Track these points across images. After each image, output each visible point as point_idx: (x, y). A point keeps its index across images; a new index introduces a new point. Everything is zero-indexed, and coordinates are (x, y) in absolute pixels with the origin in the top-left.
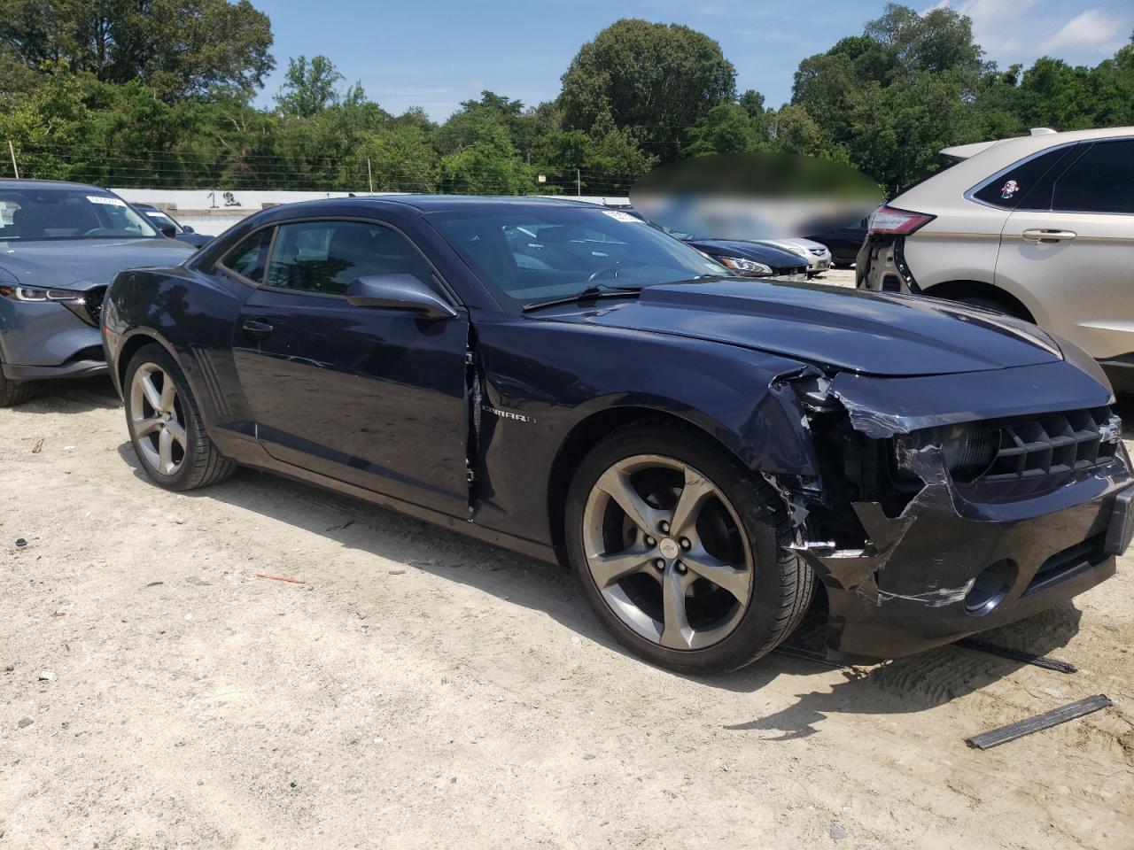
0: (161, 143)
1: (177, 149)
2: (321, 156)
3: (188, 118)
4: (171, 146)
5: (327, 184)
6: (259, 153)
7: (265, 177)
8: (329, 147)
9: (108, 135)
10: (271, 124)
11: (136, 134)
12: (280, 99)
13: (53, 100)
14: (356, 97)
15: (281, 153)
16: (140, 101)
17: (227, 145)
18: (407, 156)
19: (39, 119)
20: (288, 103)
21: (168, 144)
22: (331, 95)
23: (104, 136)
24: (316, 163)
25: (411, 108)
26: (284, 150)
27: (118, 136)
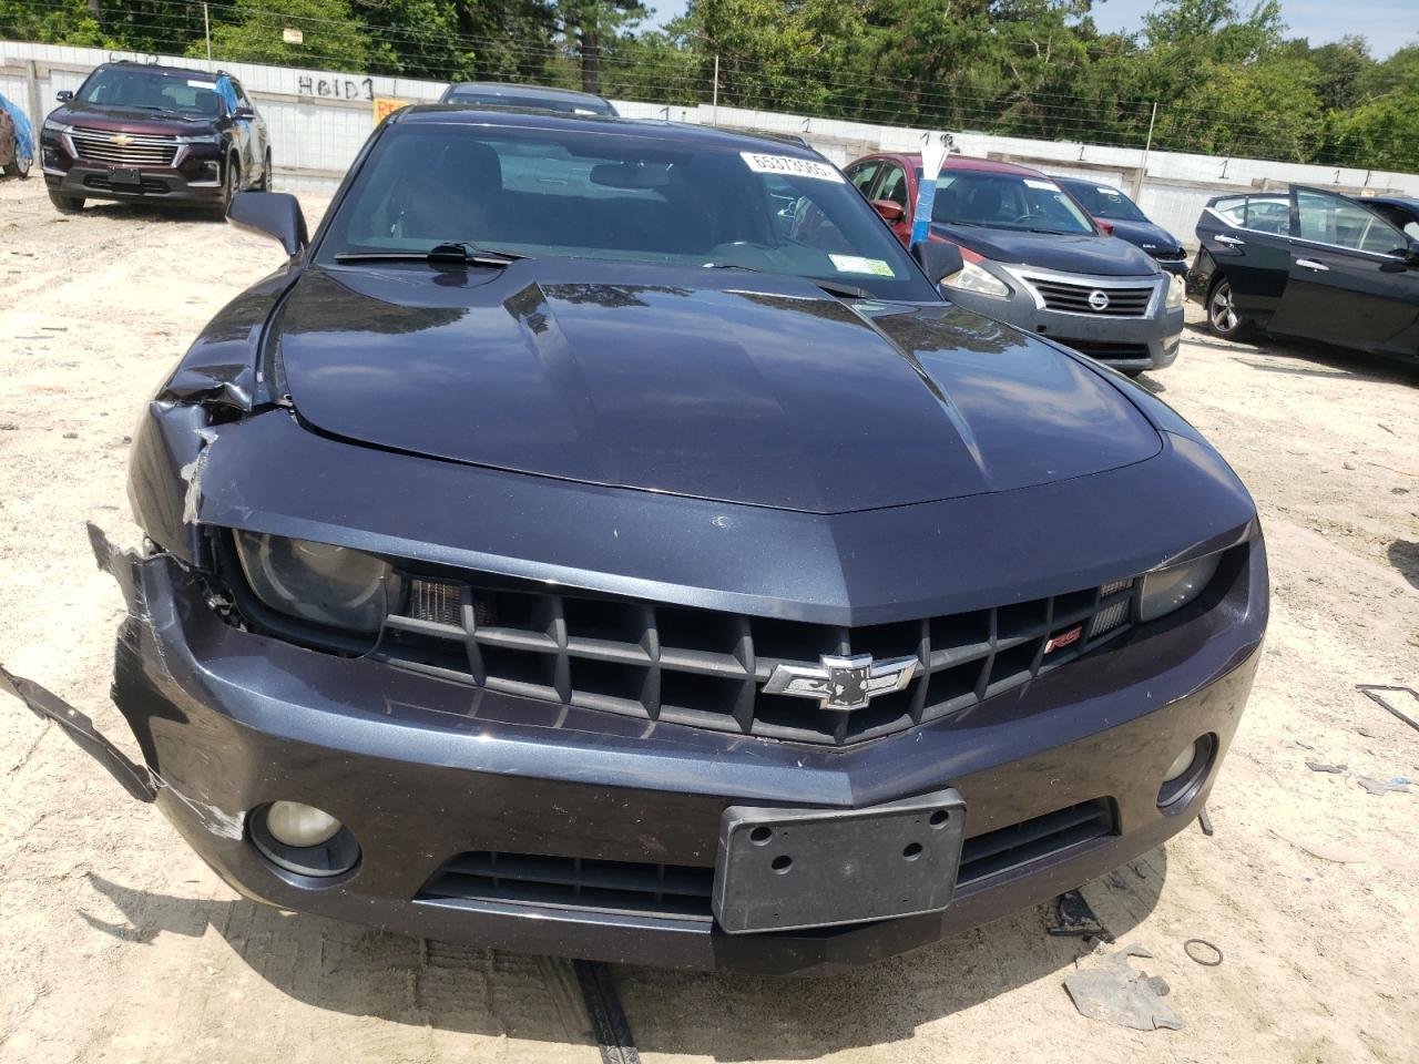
0: (933, 69)
1: (952, 79)
2: (1138, 99)
3: (968, 39)
4: (945, 74)
5: (1135, 138)
6: (1053, 90)
7: (1055, 123)
8: (1153, 87)
9: (874, 57)
10: (1077, 50)
11: (907, 57)
12: (1152, 18)
13: (823, 13)
14: (1265, 18)
15: (1082, 91)
16: (920, 16)
17: (1019, 77)
18: (1272, 106)
19: (809, 35)
20: (1161, 25)
21: (941, 71)
22: (1228, 13)
23: (870, 58)
24: (1130, 107)
25: (1346, 38)
26: (1089, 87)
27: (885, 58)
